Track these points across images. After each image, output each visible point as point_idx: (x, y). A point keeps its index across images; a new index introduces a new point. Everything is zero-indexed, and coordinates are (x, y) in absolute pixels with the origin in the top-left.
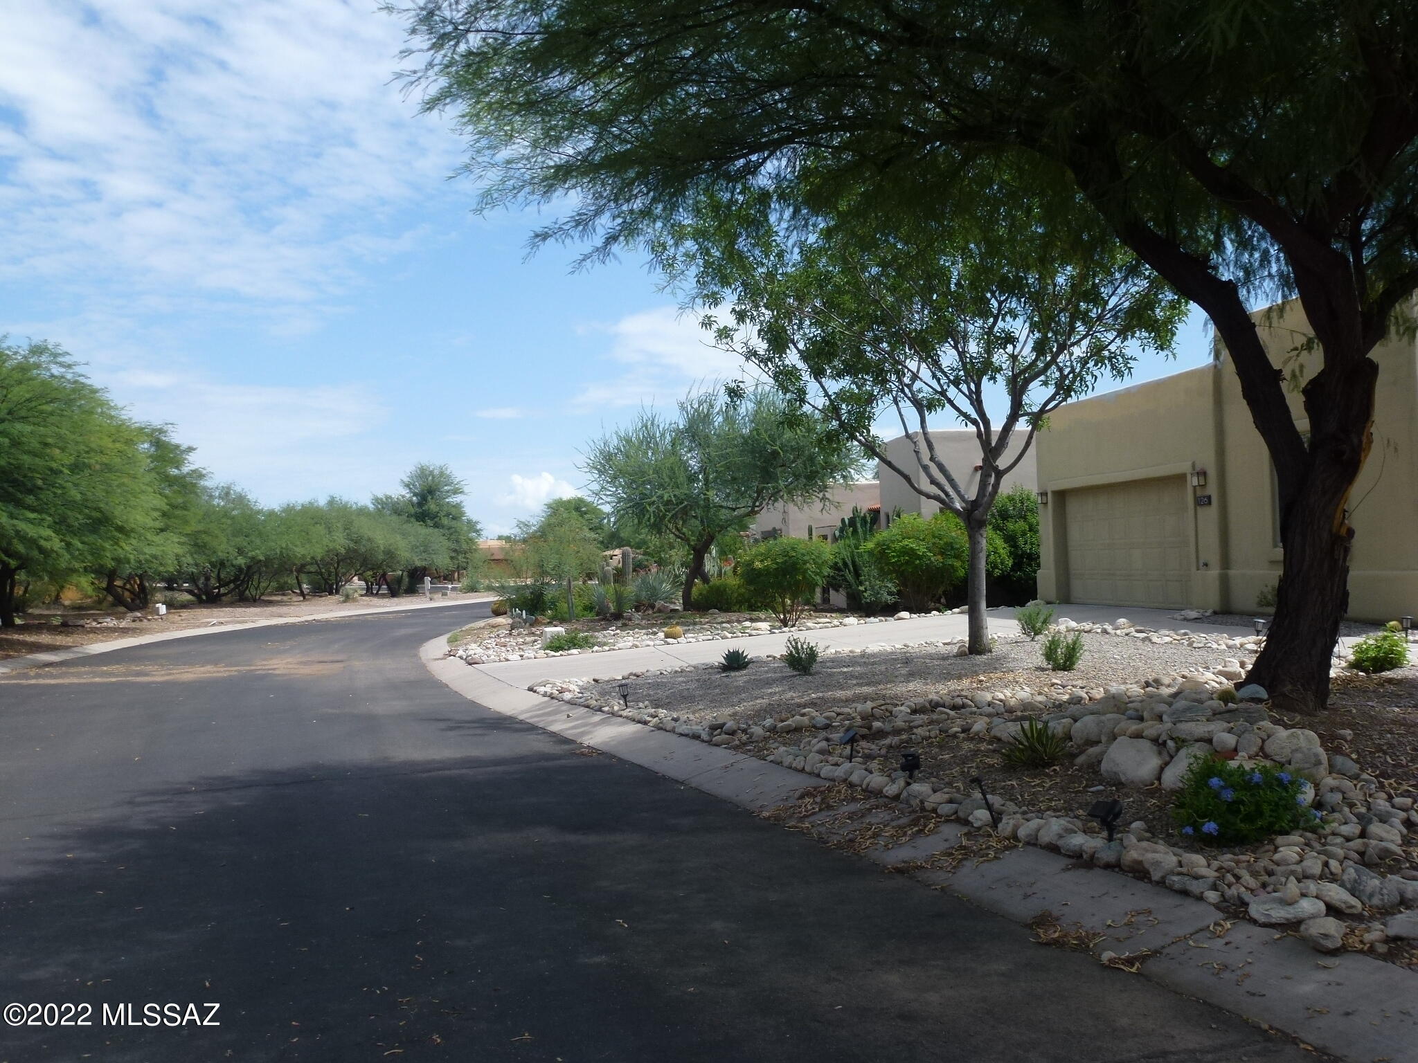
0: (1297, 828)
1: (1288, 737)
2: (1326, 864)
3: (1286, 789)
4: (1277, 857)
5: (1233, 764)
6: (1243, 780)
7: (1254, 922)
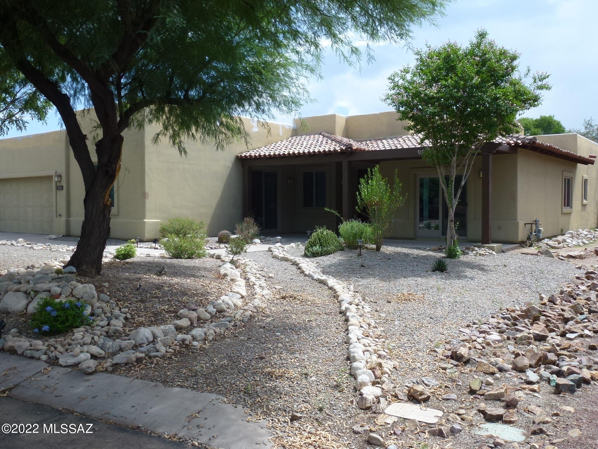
0: (83, 325)
1: (83, 287)
2: (93, 338)
3: (79, 309)
4: (73, 337)
5: (57, 300)
6: (61, 307)
7: (61, 366)
